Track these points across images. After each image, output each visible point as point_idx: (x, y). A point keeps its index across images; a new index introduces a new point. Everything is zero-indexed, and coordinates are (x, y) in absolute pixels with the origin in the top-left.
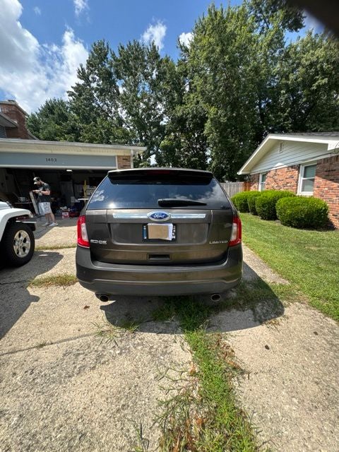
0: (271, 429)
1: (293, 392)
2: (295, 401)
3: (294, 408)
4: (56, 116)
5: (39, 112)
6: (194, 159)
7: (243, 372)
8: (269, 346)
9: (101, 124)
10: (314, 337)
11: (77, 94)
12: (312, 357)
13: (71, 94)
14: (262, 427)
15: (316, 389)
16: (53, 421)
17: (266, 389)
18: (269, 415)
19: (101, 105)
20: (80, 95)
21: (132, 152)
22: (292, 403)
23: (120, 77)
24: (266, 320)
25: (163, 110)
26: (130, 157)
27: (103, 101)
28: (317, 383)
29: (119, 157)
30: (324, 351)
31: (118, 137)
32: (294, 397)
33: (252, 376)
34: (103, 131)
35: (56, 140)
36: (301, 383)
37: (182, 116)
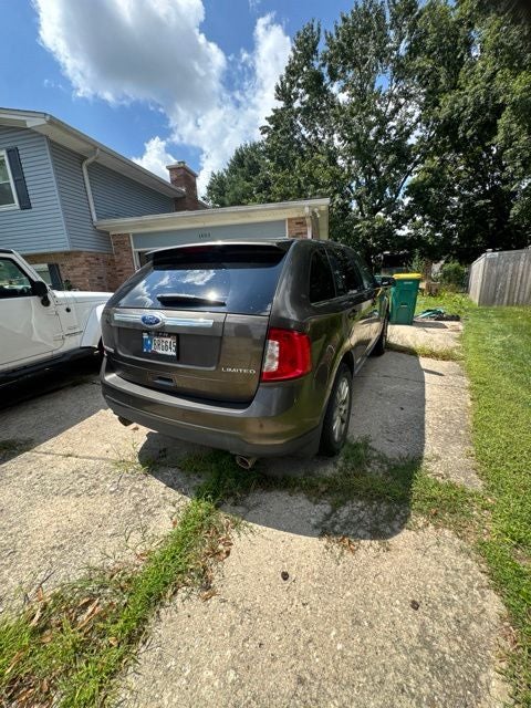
0: (154, 681)
1: (243, 663)
2: (231, 675)
3: (216, 684)
4: (246, 169)
5: (227, 168)
6: (482, 202)
7: (208, 588)
8: (293, 576)
9: (300, 168)
10: (400, 610)
11: (272, 126)
12: (348, 637)
13: (264, 130)
14: (146, 670)
15: (288, 685)
16: (11, 527)
17: (210, 630)
18: (173, 663)
19: (307, 136)
20: (276, 128)
21: (307, 210)
22: (222, 674)
23: (334, 77)
24: (336, 534)
25: (417, 114)
26: (303, 218)
27: (310, 127)
28: (301, 681)
29: (290, 220)
30: (388, 644)
31: (325, 186)
32: (236, 670)
33: (214, 601)
34: (302, 179)
35: (243, 204)
36: (274, 659)
37: (450, 116)
